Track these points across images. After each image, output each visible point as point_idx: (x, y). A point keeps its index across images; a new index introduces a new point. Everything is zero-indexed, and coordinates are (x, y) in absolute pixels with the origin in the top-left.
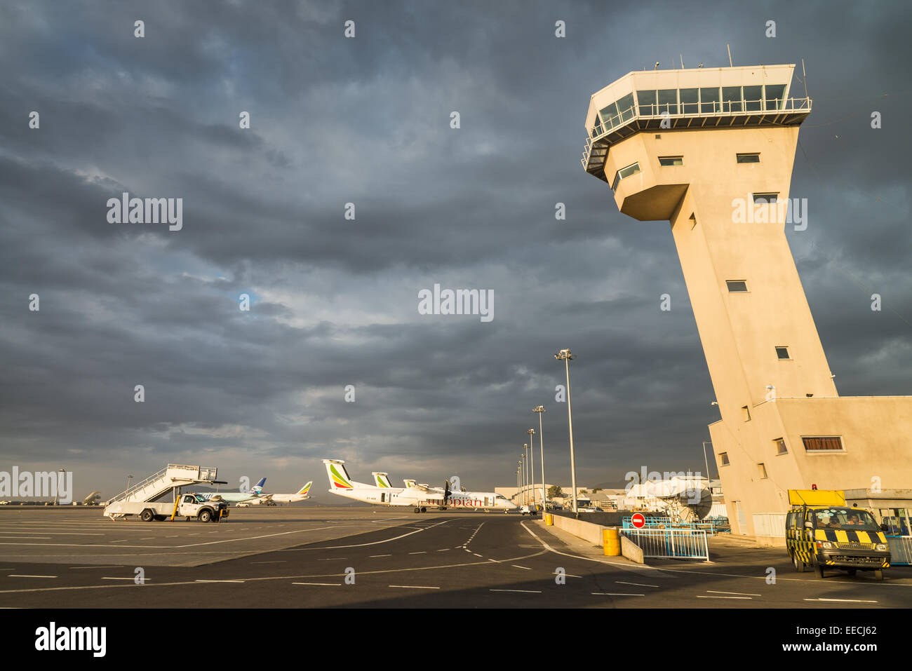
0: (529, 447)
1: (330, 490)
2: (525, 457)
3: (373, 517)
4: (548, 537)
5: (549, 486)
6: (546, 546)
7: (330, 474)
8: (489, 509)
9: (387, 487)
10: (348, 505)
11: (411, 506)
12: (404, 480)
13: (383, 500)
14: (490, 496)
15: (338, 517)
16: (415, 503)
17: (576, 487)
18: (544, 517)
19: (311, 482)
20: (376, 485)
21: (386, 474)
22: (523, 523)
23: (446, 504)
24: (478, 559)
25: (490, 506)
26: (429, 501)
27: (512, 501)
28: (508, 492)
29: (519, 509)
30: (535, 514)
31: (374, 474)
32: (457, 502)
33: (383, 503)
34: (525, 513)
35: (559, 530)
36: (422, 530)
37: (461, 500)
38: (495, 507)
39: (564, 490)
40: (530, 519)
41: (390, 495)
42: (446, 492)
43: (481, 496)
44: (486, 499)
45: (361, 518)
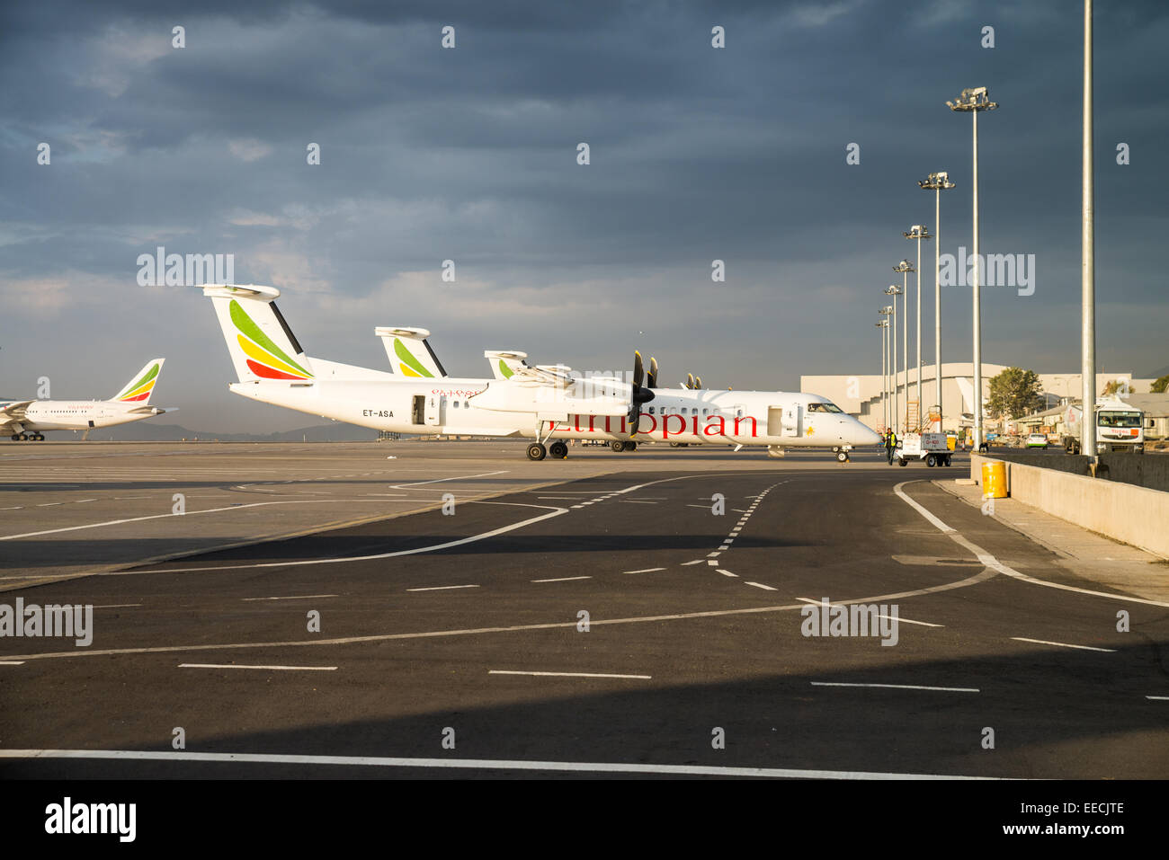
0: (928, 237)
1: (234, 388)
2: (911, 271)
3: (391, 472)
4: (991, 533)
5: (994, 370)
6: (988, 561)
7: (231, 333)
8: (784, 447)
9: (428, 375)
10: (293, 436)
11: (516, 436)
12: (488, 354)
13: (419, 419)
14: (788, 403)
15: (270, 472)
16: (530, 426)
17: (1095, 371)
18: (976, 473)
19: (160, 362)
20: (389, 369)
21: (424, 332)
22: (903, 489)
23: (635, 430)
24: (761, 598)
25: (786, 437)
26: (577, 420)
27: (861, 418)
28: (851, 388)
29: (888, 445)
30: (943, 461)
31: (380, 331)
32: (674, 424)
33: (419, 428)
34: (905, 460)
35: (1030, 511)
36: (561, 511)
37: (688, 417)
38: (806, 439)
39: (1049, 384)
40: (928, 476)
41: (443, 402)
42: (636, 389)
43: (755, 404)
44: (773, 413)
45: (350, 476)
